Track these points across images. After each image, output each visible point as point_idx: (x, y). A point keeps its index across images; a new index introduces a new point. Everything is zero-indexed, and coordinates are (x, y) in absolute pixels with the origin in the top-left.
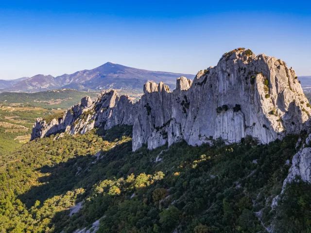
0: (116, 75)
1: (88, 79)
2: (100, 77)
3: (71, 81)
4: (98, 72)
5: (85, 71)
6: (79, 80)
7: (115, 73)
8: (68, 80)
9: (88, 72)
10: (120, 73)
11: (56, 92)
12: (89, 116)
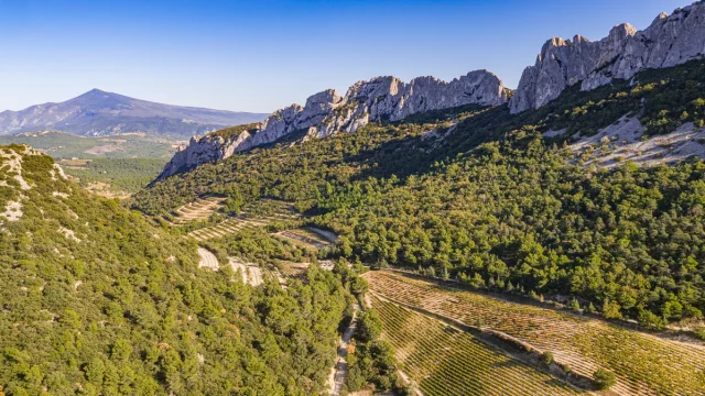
0: (116, 112)
1: (59, 119)
2: (84, 114)
3: (22, 124)
4: (79, 107)
5: (48, 106)
6: (41, 120)
7: (113, 108)
8: (15, 122)
9: (56, 107)
10: (122, 108)
11: (30, 136)
12: (350, 111)
